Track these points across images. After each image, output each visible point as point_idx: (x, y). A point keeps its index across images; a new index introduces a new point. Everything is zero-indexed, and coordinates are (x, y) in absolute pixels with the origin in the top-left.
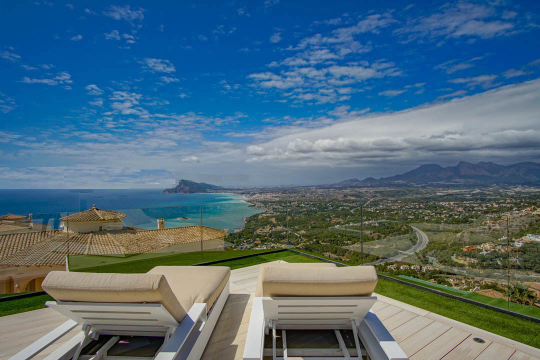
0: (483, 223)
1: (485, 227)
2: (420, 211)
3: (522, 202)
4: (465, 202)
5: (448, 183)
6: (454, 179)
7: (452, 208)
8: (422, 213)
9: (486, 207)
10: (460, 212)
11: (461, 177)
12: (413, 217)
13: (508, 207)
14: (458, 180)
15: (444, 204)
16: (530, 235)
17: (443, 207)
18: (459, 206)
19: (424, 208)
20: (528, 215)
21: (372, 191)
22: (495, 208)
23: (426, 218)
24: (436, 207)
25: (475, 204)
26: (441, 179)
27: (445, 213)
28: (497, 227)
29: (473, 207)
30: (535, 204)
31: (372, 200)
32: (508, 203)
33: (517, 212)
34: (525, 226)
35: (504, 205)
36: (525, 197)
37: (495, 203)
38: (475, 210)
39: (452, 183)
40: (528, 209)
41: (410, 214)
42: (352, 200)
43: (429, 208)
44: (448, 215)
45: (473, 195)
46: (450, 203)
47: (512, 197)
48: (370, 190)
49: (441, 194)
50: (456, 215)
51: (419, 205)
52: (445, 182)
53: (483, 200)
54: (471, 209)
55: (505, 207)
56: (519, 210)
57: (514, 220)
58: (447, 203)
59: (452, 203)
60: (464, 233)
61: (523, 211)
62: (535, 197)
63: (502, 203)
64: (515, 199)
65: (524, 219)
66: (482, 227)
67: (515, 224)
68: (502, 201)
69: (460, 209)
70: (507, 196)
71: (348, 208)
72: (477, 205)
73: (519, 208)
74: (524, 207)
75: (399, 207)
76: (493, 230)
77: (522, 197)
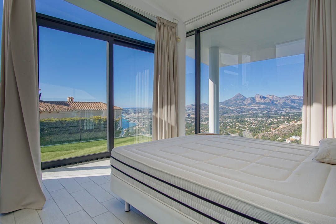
0: (269, 130)
1: (270, 132)
2: (234, 124)
3: (289, 118)
4: (259, 118)
5: (249, 107)
6: (253, 104)
7: (251, 122)
8: (234, 125)
9: (271, 121)
10: (256, 124)
11: (257, 103)
12: (229, 127)
13: (282, 121)
14: (254, 105)
15: (247, 120)
16: (294, 136)
17: (246, 121)
18: (256, 121)
19: (236, 122)
20: (293, 125)
21: (205, 112)
22: (275, 121)
23: (237, 128)
24: (242, 121)
25: (264, 119)
26: (245, 105)
27: (248, 125)
28: (277, 132)
29: (263, 121)
30: (296, 119)
31: (205, 117)
32: (282, 119)
33: (287, 124)
34: (291, 131)
35: (280, 120)
36: (291, 115)
37: (275, 119)
38: (265, 123)
39: (252, 107)
40: (293, 122)
41: (228, 126)
42: (193, 117)
43: (239, 122)
44: (249, 126)
45: (263, 114)
46: (250, 119)
47: (284, 115)
48: (204, 111)
49: (245, 114)
50: (254, 126)
51: (233, 120)
52: (247, 106)
53: (269, 117)
54: (262, 122)
55: (281, 121)
56: (288, 123)
57: (286, 128)
58: (249, 119)
59: (251, 119)
60: (258, 136)
61: (290, 123)
62: (296, 115)
63: (279, 119)
64: (286, 116)
65: (291, 127)
66: (268, 132)
67: (286, 130)
68: (279, 118)
69: (256, 122)
70: (281, 115)
71: (191, 122)
72: (265, 120)
73: (288, 122)
74: (291, 121)
75: (221, 121)
76: (274, 134)
77: (290, 115)
